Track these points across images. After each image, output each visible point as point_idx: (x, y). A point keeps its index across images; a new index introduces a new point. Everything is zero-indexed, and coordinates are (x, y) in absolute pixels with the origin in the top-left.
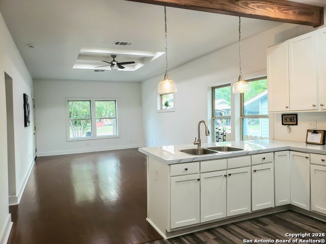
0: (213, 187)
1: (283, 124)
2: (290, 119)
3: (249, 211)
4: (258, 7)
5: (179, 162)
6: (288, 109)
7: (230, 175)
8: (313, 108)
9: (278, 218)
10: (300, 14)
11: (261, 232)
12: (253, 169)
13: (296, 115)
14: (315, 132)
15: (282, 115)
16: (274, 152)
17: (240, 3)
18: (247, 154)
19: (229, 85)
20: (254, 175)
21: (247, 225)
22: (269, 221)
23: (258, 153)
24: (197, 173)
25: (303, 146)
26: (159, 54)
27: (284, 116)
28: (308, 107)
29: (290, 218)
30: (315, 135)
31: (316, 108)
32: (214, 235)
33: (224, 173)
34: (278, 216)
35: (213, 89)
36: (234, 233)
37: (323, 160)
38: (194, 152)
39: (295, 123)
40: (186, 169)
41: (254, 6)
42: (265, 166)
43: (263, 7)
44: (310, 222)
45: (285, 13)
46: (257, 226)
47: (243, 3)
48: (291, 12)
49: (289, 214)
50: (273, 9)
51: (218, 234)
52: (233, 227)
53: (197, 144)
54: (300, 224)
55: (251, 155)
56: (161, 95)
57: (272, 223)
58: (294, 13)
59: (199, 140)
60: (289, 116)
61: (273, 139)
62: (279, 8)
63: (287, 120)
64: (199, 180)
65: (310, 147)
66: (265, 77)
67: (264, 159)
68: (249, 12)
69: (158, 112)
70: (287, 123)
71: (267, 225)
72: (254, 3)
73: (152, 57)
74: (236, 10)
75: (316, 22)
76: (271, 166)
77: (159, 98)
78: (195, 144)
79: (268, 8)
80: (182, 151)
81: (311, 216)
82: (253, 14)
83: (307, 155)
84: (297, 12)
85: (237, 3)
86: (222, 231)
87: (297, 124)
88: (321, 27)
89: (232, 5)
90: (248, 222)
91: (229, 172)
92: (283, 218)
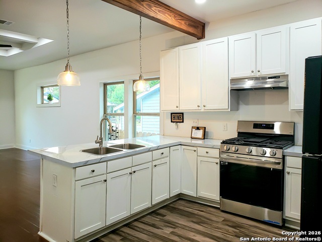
0: (118, 186)
1: (172, 122)
2: (177, 117)
3: (150, 206)
4: (159, 11)
5: (86, 164)
6: (178, 109)
7: (135, 172)
8: (198, 108)
9: (173, 207)
10: (190, 25)
11: (162, 224)
12: (154, 164)
13: (183, 114)
14: (198, 128)
15: (171, 114)
16: (170, 147)
17: (144, 3)
18: (150, 150)
19: (123, 82)
20: (155, 169)
21: (148, 219)
22: (166, 211)
23: (158, 148)
24: (103, 174)
25: (189, 141)
26: (45, 41)
27: (173, 115)
28: (193, 107)
29: (181, 206)
30: (198, 131)
31: (200, 108)
32: (120, 235)
33: (129, 171)
34: (171, 205)
35: (105, 85)
36: (138, 229)
37: (207, 153)
38: (96, 151)
39: (182, 121)
40: (93, 171)
41: (156, 10)
42: (163, 161)
43: (164, 13)
44: (197, 206)
45: (179, 22)
46: (157, 218)
47: (147, 4)
48: (183, 22)
49: (180, 202)
50: (170, 16)
51: (123, 234)
52: (136, 224)
53: (98, 142)
54: (190, 210)
55: (152, 151)
56: (42, 88)
57: (169, 213)
58: (185, 23)
59: (101, 139)
60: (177, 115)
61: (163, 135)
62: (175, 17)
63: (175, 117)
64: (105, 181)
65: (194, 141)
66: (159, 78)
67: (163, 154)
68: (152, 14)
69: (38, 107)
70: (175, 121)
71: (165, 216)
72: (156, 7)
73: (35, 44)
74: (141, 9)
75: (200, 35)
76: (167, 160)
77: (39, 91)
78: (96, 142)
79: (167, 15)
80: (84, 151)
81: (197, 201)
82: (156, 17)
83: (195, 149)
84: (187, 24)
85: (142, 3)
86: (127, 230)
87: (183, 122)
88: (202, 40)
89: (138, 4)
90: (149, 216)
91: (134, 169)
92: (176, 207)
